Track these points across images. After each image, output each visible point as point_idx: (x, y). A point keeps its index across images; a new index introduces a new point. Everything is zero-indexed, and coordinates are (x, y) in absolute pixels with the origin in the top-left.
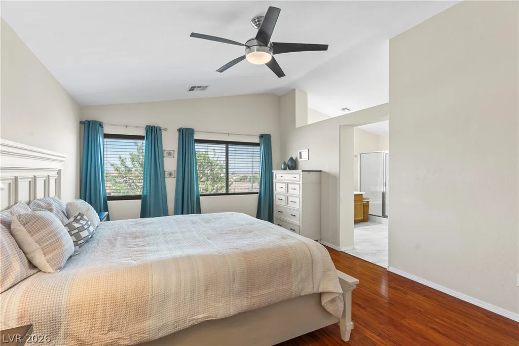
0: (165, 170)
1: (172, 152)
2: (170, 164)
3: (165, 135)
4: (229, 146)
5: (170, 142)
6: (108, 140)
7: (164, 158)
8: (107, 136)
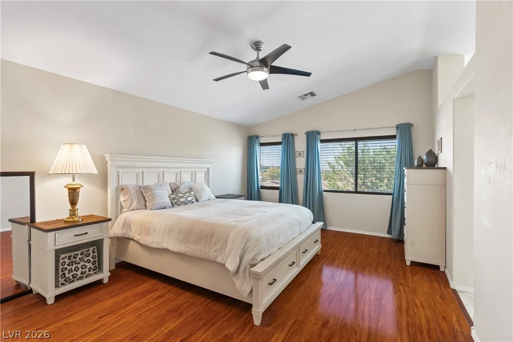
0: (297, 167)
1: (302, 153)
2: (301, 163)
3: (297, 140)
4: (358, 143)
5: (300, 145)
6: (263, 147)
7: (297, 158)
8: (262, 145)
